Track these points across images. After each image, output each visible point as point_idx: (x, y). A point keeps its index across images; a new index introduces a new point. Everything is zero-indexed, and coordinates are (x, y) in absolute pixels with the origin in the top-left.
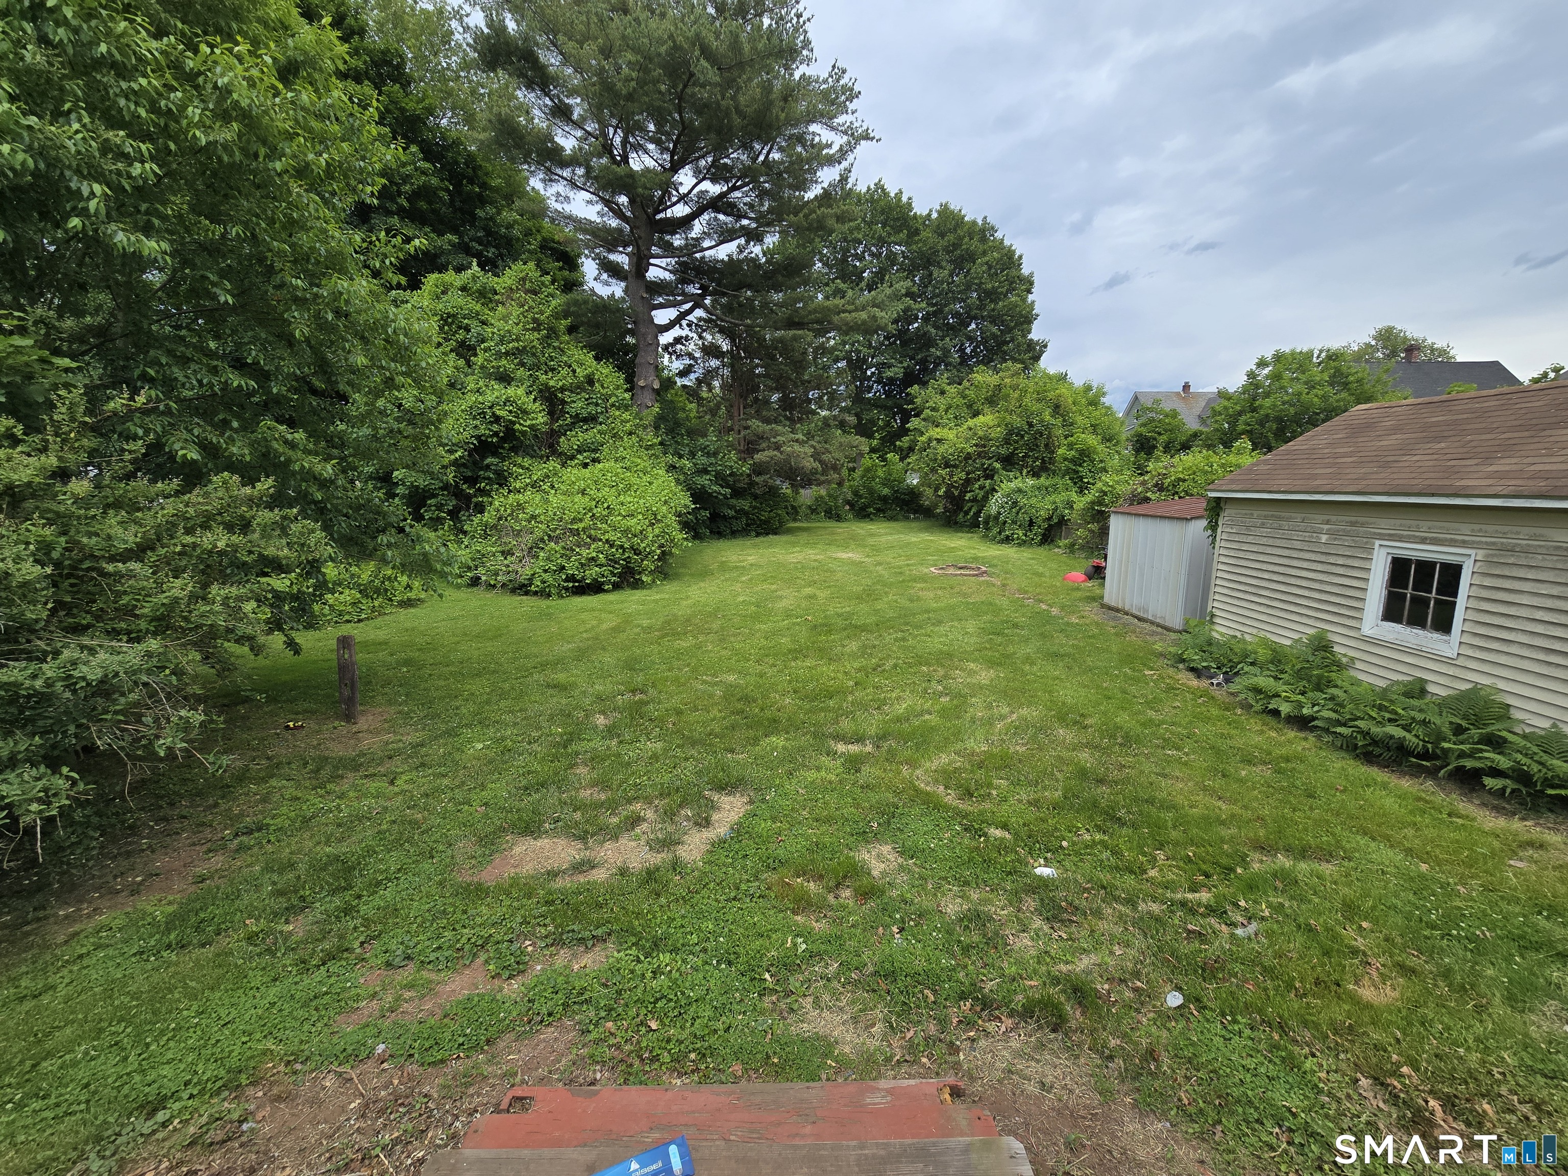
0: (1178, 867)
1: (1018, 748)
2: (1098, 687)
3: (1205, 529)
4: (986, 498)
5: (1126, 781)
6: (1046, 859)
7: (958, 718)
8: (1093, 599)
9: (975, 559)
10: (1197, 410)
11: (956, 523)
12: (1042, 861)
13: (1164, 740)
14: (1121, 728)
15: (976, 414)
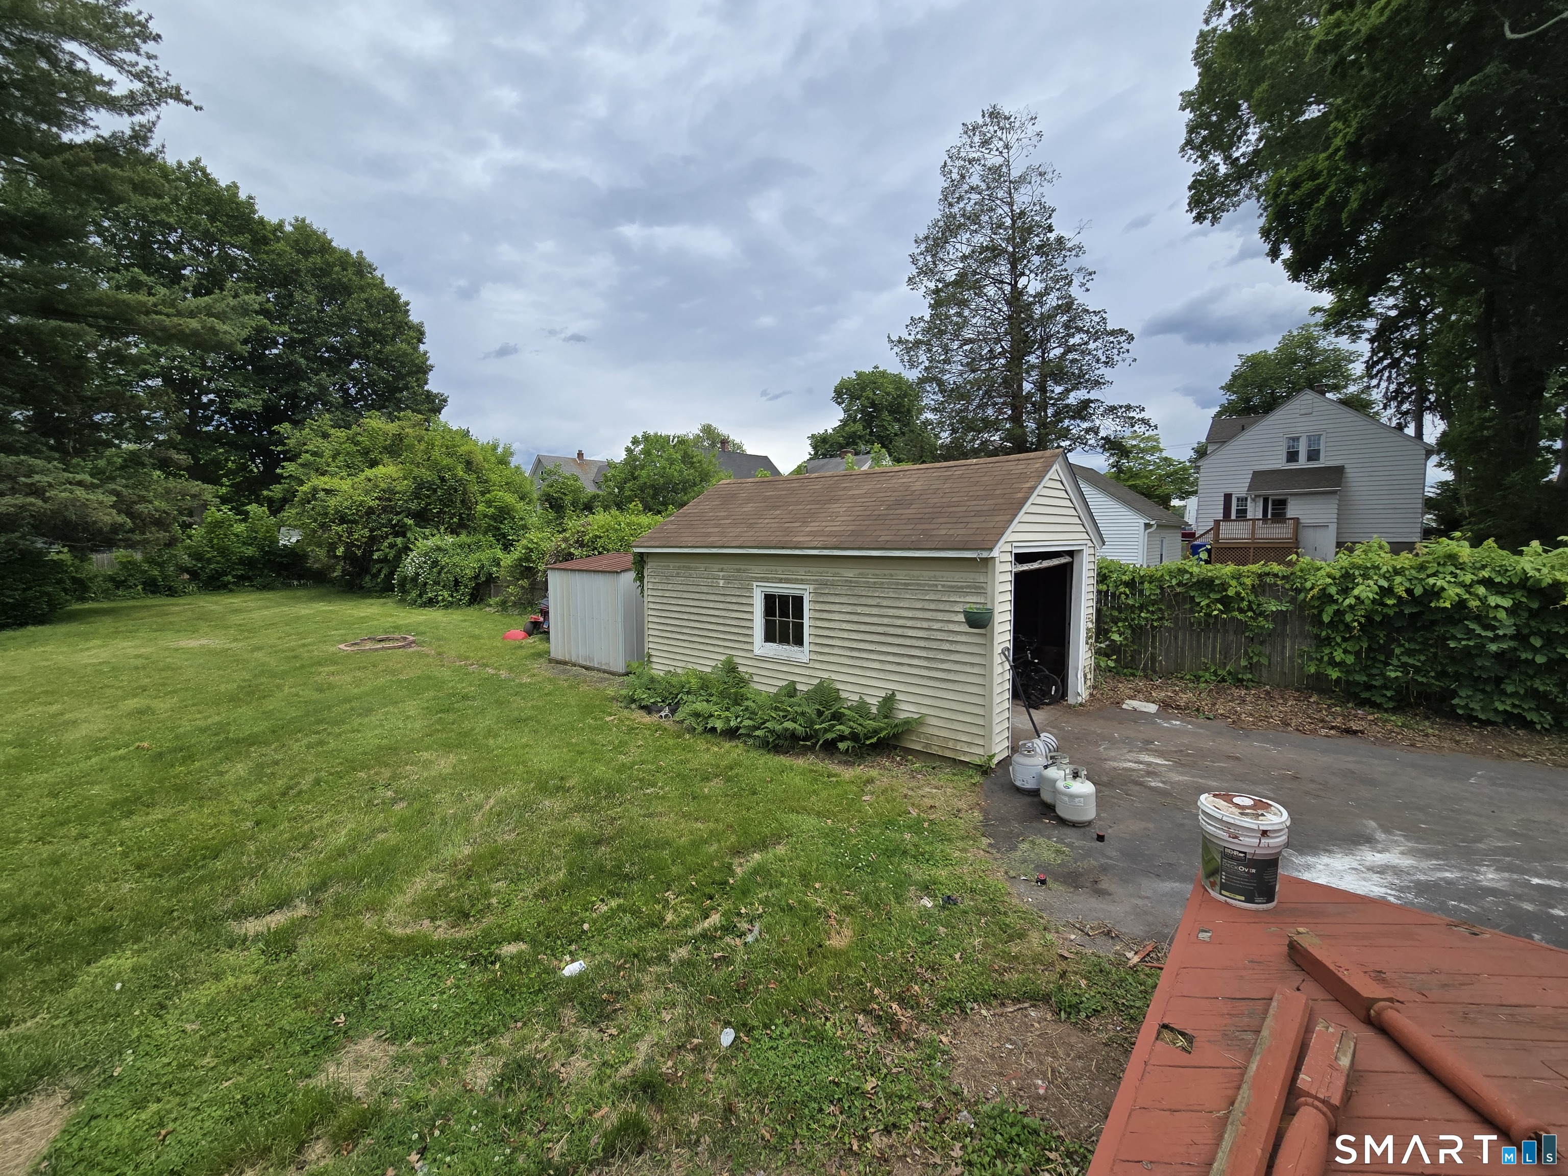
0: (687, 901)
1: (506, 837)
2: (569, 744)
3: (635, 580)
4: (398, 558)
5: (621, 833)
6: (571, 953)
7: (424, 824)
8: (539, 655)
9: (397, 628)
10: (592, 476)
11: (361, 588)
12: (568, 958)
13: (640, 780)
14: (602, 781)
15: (373, 464)
